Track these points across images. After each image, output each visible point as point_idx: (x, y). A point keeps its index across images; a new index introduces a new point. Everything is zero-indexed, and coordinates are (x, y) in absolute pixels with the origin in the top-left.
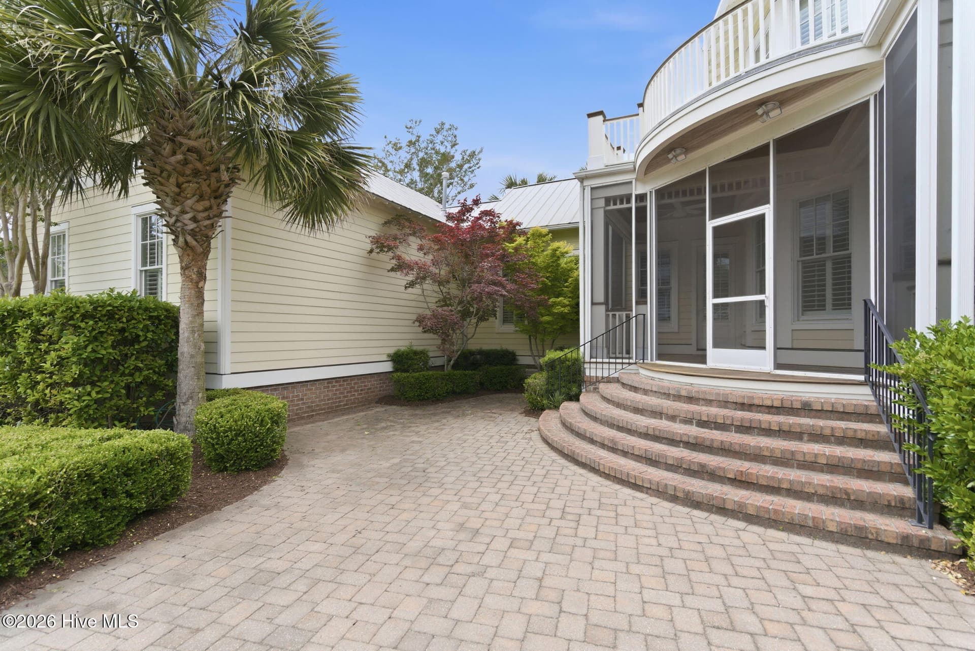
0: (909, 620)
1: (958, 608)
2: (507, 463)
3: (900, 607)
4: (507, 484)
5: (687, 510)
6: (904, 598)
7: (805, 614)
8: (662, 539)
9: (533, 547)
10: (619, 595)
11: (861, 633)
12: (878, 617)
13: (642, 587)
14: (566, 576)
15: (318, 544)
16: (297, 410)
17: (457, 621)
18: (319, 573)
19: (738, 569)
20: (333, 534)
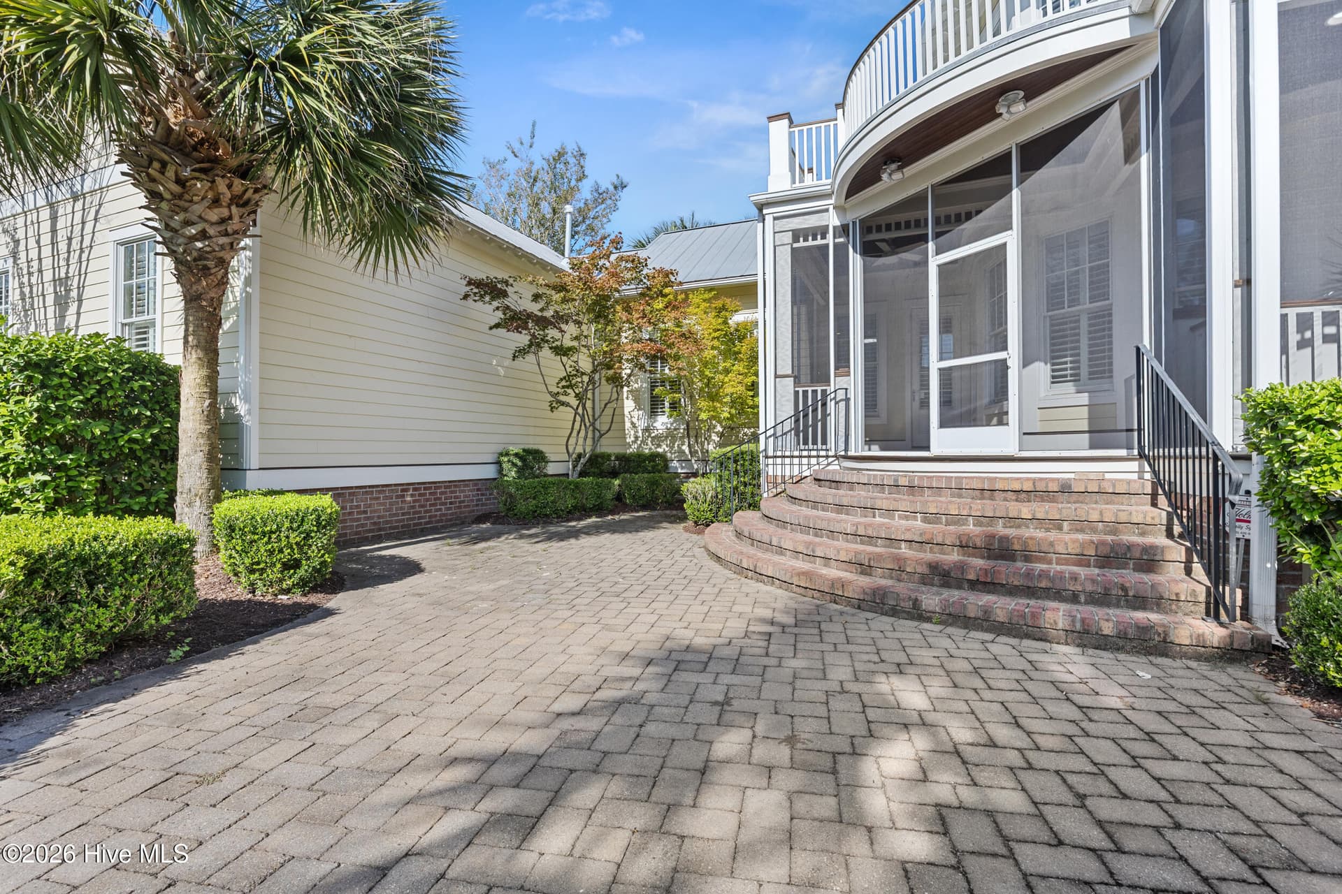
0: (1217, 724)
1: (1275, 709)
2: (662, 582)
3: (1205, 713)
4: (666, 605)
5: (916, 623)
6: (1206, 703)
7: (1085, 724)
8: (884, 655)
9: (708, 669)
10: (832, 714)
11: (1160, 741)
12: (1179, 723)
13: (864, 706)
14: (759, 698)
15: (394, 675)
16: (357, 526)
17: (605, 753)
18: (395, 706)
19: (990, 682)
20: (415, 664)
